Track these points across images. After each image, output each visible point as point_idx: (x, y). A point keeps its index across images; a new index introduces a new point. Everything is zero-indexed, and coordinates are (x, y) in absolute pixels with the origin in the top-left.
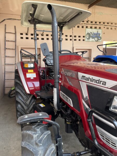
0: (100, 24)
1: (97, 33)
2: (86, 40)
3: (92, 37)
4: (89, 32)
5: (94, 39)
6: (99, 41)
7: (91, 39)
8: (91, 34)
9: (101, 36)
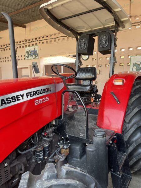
0: (36, 40)
1: (34, 50)
2: (26, 59)
3: (30, 55)
4: (28, 51)
5: (32, 57)
6: (36, 58)
7: (30, 57)
8: (29, 52)
9: (37, 52)
